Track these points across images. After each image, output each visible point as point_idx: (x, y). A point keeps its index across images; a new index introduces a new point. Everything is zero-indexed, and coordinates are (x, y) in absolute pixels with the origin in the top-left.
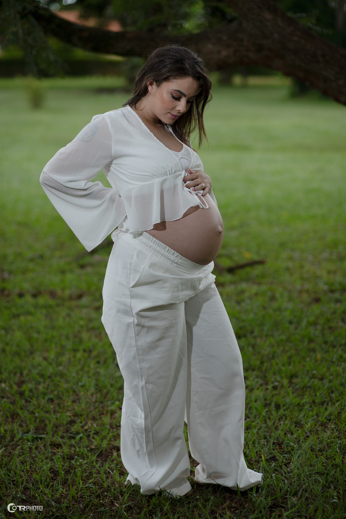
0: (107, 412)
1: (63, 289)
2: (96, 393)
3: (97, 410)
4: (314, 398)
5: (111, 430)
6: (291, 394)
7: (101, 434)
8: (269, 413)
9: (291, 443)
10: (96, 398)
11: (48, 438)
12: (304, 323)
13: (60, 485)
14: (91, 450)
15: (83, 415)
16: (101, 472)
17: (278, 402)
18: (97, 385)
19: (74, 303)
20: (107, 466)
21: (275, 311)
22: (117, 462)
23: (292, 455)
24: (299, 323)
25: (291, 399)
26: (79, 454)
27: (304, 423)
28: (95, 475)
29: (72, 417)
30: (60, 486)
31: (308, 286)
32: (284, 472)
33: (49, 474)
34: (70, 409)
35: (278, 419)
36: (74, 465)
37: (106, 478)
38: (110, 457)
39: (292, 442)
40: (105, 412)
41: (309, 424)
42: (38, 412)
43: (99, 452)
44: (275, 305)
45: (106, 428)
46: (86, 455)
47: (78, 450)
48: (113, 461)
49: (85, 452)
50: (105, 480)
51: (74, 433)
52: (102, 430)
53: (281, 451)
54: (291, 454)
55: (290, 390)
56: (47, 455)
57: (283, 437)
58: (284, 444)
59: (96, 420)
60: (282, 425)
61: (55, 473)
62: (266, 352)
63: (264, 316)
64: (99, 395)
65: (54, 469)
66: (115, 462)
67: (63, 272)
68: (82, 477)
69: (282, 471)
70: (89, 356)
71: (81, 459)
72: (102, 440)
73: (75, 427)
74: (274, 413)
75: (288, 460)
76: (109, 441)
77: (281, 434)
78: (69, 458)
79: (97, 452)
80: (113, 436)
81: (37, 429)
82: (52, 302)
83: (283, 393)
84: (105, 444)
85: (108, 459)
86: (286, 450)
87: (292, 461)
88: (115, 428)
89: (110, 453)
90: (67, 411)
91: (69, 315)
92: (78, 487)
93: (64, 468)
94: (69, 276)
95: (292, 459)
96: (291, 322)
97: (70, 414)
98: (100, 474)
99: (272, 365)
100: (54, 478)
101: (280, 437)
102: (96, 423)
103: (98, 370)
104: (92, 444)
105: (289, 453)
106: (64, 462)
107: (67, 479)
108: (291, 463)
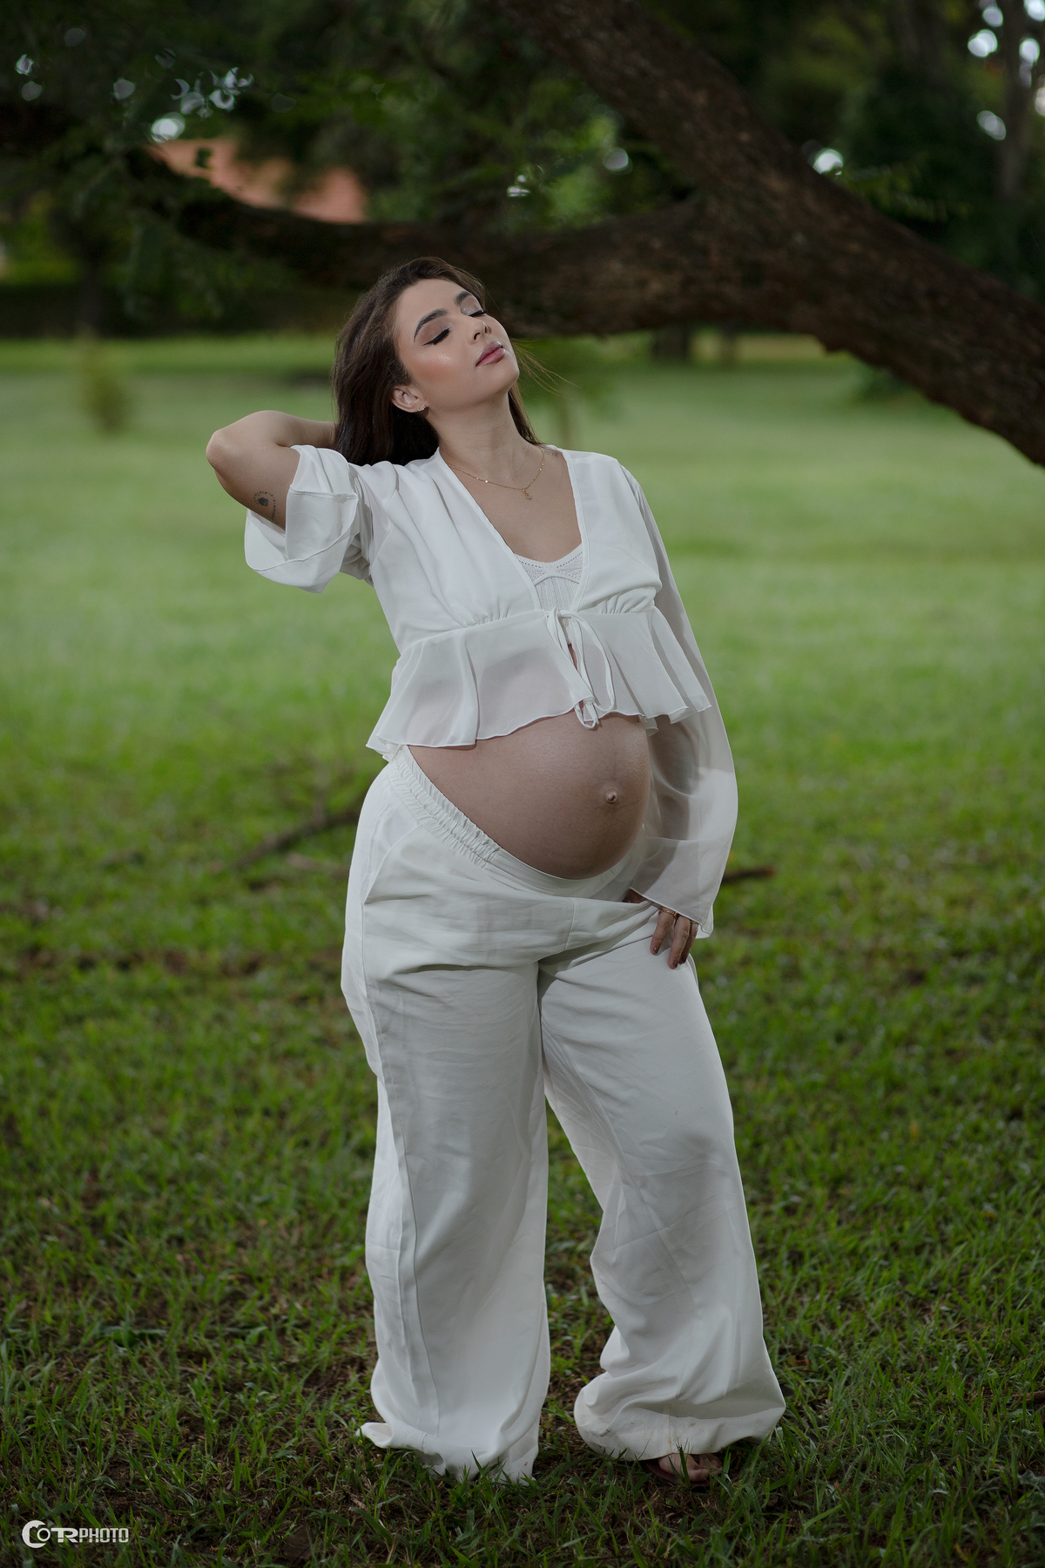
0: (331, 1272)
1: (203, 948)
2: (301, 1223)
3: (304, 1267)
4: (896, 1234)
5: (344, 1317)
6: (833, 1225)
7: (317, 1329)
8: (772, 1273)
9: (828, 1348)
10: (301, 1234)
11: (173, 1335)
12: (876, 1040)
13: (209, 1452)
14: (290, 1367)
15: (268, 1277)
16: (318, 1422)
17: (797, 1245)
18: (302, 1202)
19: (233, 986)
20: (332, 1408)
21: (797, 1006)
22: (359, 1398)
23: (831, 1380)
24: (863, 1039)
25: (833, 1236)
26: (256, 1379)
27: (867, 1299)
28: (299, 1429)
29: (237, 1283)
30: (207, 1456)
31: (891, 940)
32: (809, 1422)
33: (178, 1426)
34: (229, 1263)
35: (795, 1287)
36: (243, 1405)
37: (331, 1439)
38: (340, 1383)
39: (831, 1347)
40: (325, 1271)
41: (880, 1302)
42: (144, 1272)
43: (310, 1372)
44: (799, 990)
45: (328, 1312)
46: (277, 1381)
47: (252, 1365)
48: (348, 1395)
49: (275, 1373)
50: (327, 1442)
51: (242, 1324)
52: (318, 1319)
53: (800, 1370)
54: (827, 1379)
55: (832, 1217)
56: (170, 1379)
57: (810, 1336)
58: (808, 1353)
59: (303, 1291)
60: (807, 1306)
61: (193, 1424)
62: (771, 1118)
63: (765, 1021)
64: (307, 1228)
65: (189, 1415)
66: (353, 1398)
67: (202, 902)
68: (265, 1434)
69: (804, 1421)
70: (280, 1127)
71: (263, 1389)
72: (318, 1342)
73: (243, 1310)
74: (786, 1273)
75: (821, 1393)
76: (337, 1344)
77: (802, 1329)
78: (228, 1387)
79: (307, 1372)
80: (349, 1332)
81: (142, 1316)
82: (172, 982)
83: (810, 1222)
84: (325, 1352)
85: (334, 1392)
86: (815, 1367)
87: (830, 1395)
88: (354, 1313)
89: (339, 1375)
90: (222, 1267)
91: (219, 1018)
92: (254, 1459)
93: (217, 1411)
94: (219, 913)
95: (831, 1388)
96: (840, 1038)
97: (231, 1277)
98: (312, 1427)
99: (783, 1149)
100: (190, 1438)
101: (800, 1336)
102: (302, 1298)
103: (306, 1163)
104: (290, 1354)
105: (823, 1377)
106: (215, 1397)
107: (226, 1441)
108: (827, 1401)
